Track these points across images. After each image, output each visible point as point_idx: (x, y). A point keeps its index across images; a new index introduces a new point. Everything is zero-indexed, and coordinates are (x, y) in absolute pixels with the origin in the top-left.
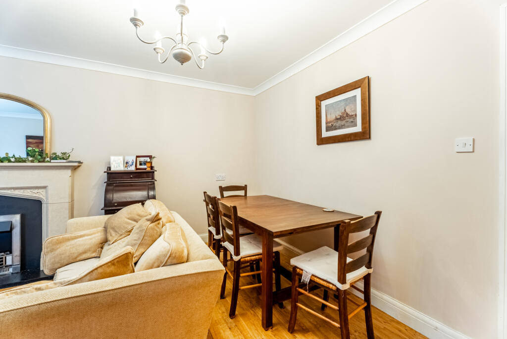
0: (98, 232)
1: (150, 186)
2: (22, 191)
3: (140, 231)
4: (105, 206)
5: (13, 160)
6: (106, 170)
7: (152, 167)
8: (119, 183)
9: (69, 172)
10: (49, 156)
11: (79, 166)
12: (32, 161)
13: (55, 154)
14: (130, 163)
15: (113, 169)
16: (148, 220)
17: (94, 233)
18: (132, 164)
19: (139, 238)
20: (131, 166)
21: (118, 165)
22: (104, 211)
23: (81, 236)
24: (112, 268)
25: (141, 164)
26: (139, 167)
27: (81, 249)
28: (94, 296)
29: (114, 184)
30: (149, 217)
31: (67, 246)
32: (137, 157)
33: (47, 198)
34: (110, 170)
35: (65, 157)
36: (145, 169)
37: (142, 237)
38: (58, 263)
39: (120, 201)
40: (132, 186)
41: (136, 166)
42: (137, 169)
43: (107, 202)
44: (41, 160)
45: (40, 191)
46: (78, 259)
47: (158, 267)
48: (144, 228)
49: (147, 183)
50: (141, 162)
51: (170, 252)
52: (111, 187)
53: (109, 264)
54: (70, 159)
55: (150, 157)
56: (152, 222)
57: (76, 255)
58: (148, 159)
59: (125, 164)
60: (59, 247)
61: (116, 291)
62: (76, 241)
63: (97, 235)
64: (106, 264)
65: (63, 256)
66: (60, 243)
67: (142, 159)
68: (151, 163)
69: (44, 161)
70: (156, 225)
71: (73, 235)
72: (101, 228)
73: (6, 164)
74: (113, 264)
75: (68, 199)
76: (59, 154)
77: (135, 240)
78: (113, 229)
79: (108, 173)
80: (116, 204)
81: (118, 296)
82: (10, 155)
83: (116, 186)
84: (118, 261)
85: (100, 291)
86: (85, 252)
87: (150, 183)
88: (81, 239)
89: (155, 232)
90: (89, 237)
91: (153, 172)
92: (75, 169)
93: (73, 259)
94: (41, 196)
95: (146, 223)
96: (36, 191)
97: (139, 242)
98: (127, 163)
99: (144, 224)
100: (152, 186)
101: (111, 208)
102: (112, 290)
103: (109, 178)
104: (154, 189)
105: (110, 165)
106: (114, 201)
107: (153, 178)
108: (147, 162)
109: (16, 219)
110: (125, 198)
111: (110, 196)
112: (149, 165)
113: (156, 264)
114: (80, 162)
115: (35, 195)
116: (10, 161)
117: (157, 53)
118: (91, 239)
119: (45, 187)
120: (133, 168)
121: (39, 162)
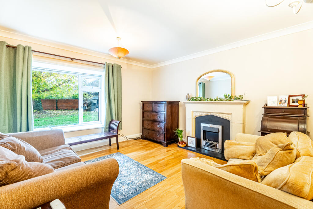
0: (252, 145)
1: (300, 120)
2: (222, 115)
3: (271, 153)
4: (262, 129)
5: (219, 100)
6: (264, 106)
7: (304, 105)
8: (273, 115)
9: (242, 106)
10: (233, 97)
11: (248, 103)
12: (226, 100)
13: (236, 96)
14: (283, 101)
15: (269, 105)
16: (280, 147)
17: (250, 145)
18: (285, 102)
19: (270, 159)
20: (284, 103)
21: (273, 103)
22: (260, 133)
23: (242, 145)
24: (239, 170)
25: (293, 102)
26: (291, 104)
27: (241, 152)
28: (224, 180)
29: (269, 116)
30: (281, 145)
31: (234, 148)
32: (290, 96)
33: (232, 120)
34: (267, 106)
35: (240, 98)
36: (297, 106)
37: (272, 159)
38: (230, 155)
39: (272, 128)
40: (284, 118)
41: (289, 103)
42: (289, 106)
43: (262, 127)
44: (230, 100)
45: (229, 115)
46: (240, 157)
47: (275, 187)
48: (275, 152)
49: (299, 118)
50: (294, 100)
51: (286, 180)
52: (267, 118)
53: (238, 166)
54: (244, 99)
55: (303, 96)
56: (283, 150)
57: (238, 155)
58: (300, 98)
59: (279, 102)
60: (231, 147)
61: (237, 186)
62: (239, 146)
63: (251, 147)
64: (237, 165)
65: (232, 152)
66: (232, 145)
67: (295, 98)
68: (304, 101)
69: (231, 100)
70: (286, 153)
71: (238, 142)
72: (254, 143)
73: (217, 102)
74: (240, 168)
75: (241, 122)
76: (238, 96)
77: (267, 159)
78: (260, 146)
79: (265, 108)
80: (269, 130)
81: (238, 190)
82: (219, 98)
83: (270, 117)
84: (243, 167)
85: (228, 180)
86: (243, 155)
87: (301, 118)
88: (242, 146)
89: (285, 159)
90: (246, 147)
91: (306, 109)
92: (246, 104)
93: (237, 156)
94: (229, 118)
95: (276, 149)
96: (227, 115)
97: (270, 161)
98: (281, 101)
99: (275, 149)
100: (303, 121)
101: (264, 132)
102: (235, 184)
103: (266, 111)
104: (305, 123)
105: (267, 102)
106: (268, 128)
107: (305, 114)
108: (299, 100)
109: (220, 127)
110: (277, 127)
111: (265, 123)
112: (302, 103)
113: (273, 184)
114: (248, 101)
115: (227, 117)
116: (218, 100)
117: (292, 7)
118: (247, 148)
119: (231, 114)
120: (286, 105)
121: (229, 101)
